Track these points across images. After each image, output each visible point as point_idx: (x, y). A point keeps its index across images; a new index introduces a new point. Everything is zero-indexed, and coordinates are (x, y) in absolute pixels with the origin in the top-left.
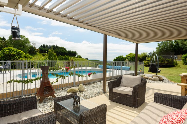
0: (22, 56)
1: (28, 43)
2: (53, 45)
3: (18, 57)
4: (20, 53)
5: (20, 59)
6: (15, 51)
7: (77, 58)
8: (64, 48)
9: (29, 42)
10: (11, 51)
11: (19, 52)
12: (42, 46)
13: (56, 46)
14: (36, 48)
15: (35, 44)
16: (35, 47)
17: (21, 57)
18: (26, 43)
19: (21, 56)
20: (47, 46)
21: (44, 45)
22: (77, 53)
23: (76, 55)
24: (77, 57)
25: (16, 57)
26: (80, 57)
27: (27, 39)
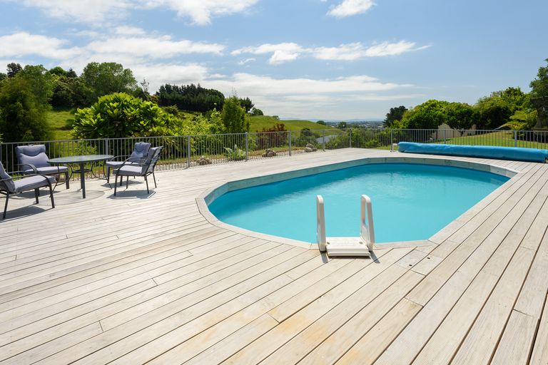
0: (158, 120)
1: (130, 82)
2: (190, 85)
3: (147, 125)
4: (150, 112)
5: (154, 128)
6: (135, 106)
7: (255, 117)
8: (217, 91)
9: (133, 81)
10: (124, 106)
11: (148, 107)
12: (162, 87)
13: (197, 87)
14: (148, 93)
15: (147, 84)
16: (148, 91)
17: (155, 124)
18: (126, 82)
19: (155, 119)
20: (175, 88)
21: (168, 87)
22: (253, 103)
23: (251, 109)
24: (253, 115)
25: (142, 123)
26: (260, 113)
27: (128, 72)
